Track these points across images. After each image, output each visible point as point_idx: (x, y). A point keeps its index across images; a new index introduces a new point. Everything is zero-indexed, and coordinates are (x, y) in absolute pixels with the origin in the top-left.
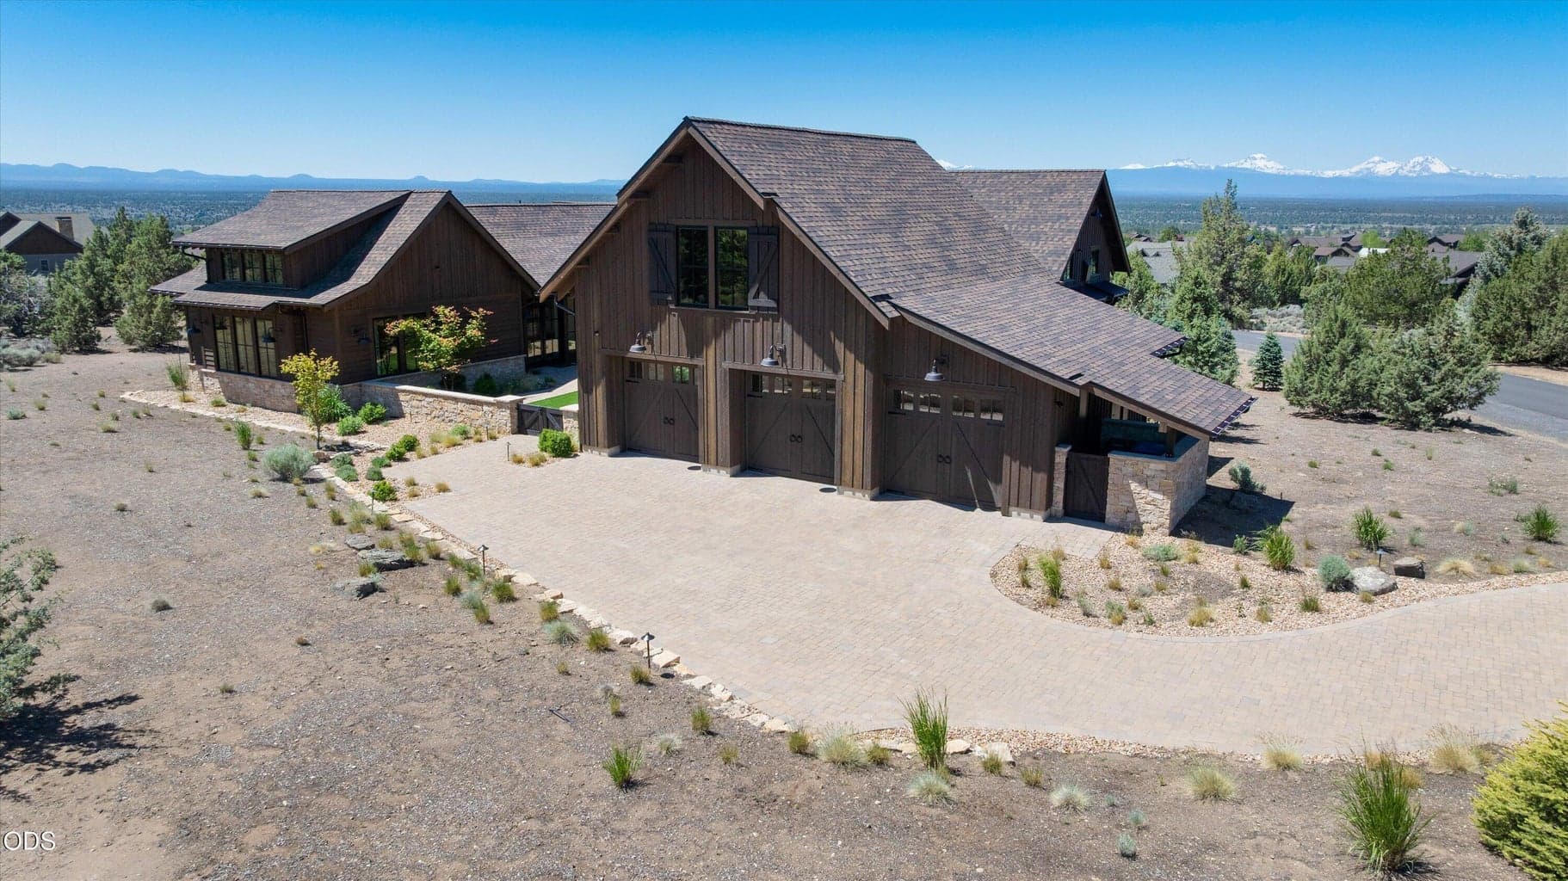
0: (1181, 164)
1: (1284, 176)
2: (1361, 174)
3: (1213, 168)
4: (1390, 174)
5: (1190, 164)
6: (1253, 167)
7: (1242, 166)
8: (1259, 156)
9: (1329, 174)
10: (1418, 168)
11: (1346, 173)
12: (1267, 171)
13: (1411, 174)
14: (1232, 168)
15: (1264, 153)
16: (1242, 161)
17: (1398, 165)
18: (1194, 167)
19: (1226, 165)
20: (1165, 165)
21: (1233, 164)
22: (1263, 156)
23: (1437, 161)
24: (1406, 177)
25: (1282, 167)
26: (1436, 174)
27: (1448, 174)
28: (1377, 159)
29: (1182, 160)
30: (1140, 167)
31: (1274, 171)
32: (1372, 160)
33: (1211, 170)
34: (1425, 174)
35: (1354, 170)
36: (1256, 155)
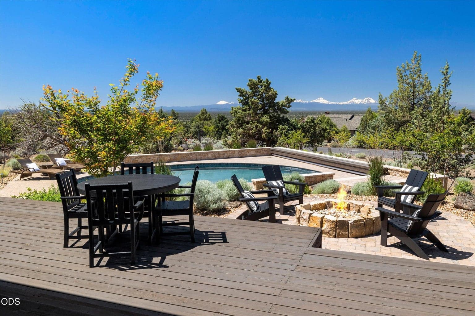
1: (329, 104)
2: (351, 103)
4: (359, 103)
6: (319, 102)
7: (317, 101)
9: (341, 103)
10: (366, 101)
11: (346, 103)
12: (323, 103)
13: (365, 103)
14: (313, 102)
15: (322, 98)
16: (316, 100)
17: (361, 101)
18: (302, 102)
19: (311, 101)
21: (313, 101)
23: (371, 99)
24: (363, 104)
25: (328, 102)
26: (371, 103)
27: (375, 103)
28: (355, 99)
29: (298, 100)
31: (326, 103)
32: (353, 99)
33: (307, 103)
34: (369, 103)
35: (349, 102)
36: (320, 98)
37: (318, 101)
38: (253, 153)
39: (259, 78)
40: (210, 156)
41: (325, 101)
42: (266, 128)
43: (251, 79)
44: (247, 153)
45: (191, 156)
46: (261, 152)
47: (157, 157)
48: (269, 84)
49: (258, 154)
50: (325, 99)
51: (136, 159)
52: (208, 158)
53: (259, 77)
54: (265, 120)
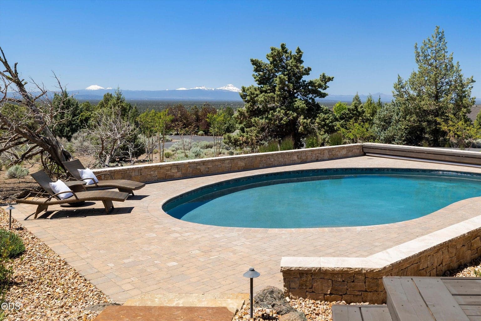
0: (201, 88)
3: (213, 90)
5: (204, 88)
7: (225, 89)
8: (231, 85)
12: (234, 91)
14: (221, 90)
15: (232, 84)
16: (224, 87)
18: (206, 89)
19: (218, 89)
20: (195, 88)
21: (220, 88)
22: (232, 85)
29: (201, 87)
30: (184, 89)
31: (236, 91)
33: (212, 90)
36: (229, 85)
37: (227, 89)
38: (344, 152)
39: (283, 47)
40: (295, 158)
41: (235, 88)
42: (302, 117)
43: (274, 47)
44: (338, 153)
45: (272, 160)
46: (353, 151)
47: (228, 161)
48: (301, 56)
49: (350, 154)
50: (235, 86)
51: (199, 167)
52: (293, 162)
53: (283, 44)
54: (302, 105)
